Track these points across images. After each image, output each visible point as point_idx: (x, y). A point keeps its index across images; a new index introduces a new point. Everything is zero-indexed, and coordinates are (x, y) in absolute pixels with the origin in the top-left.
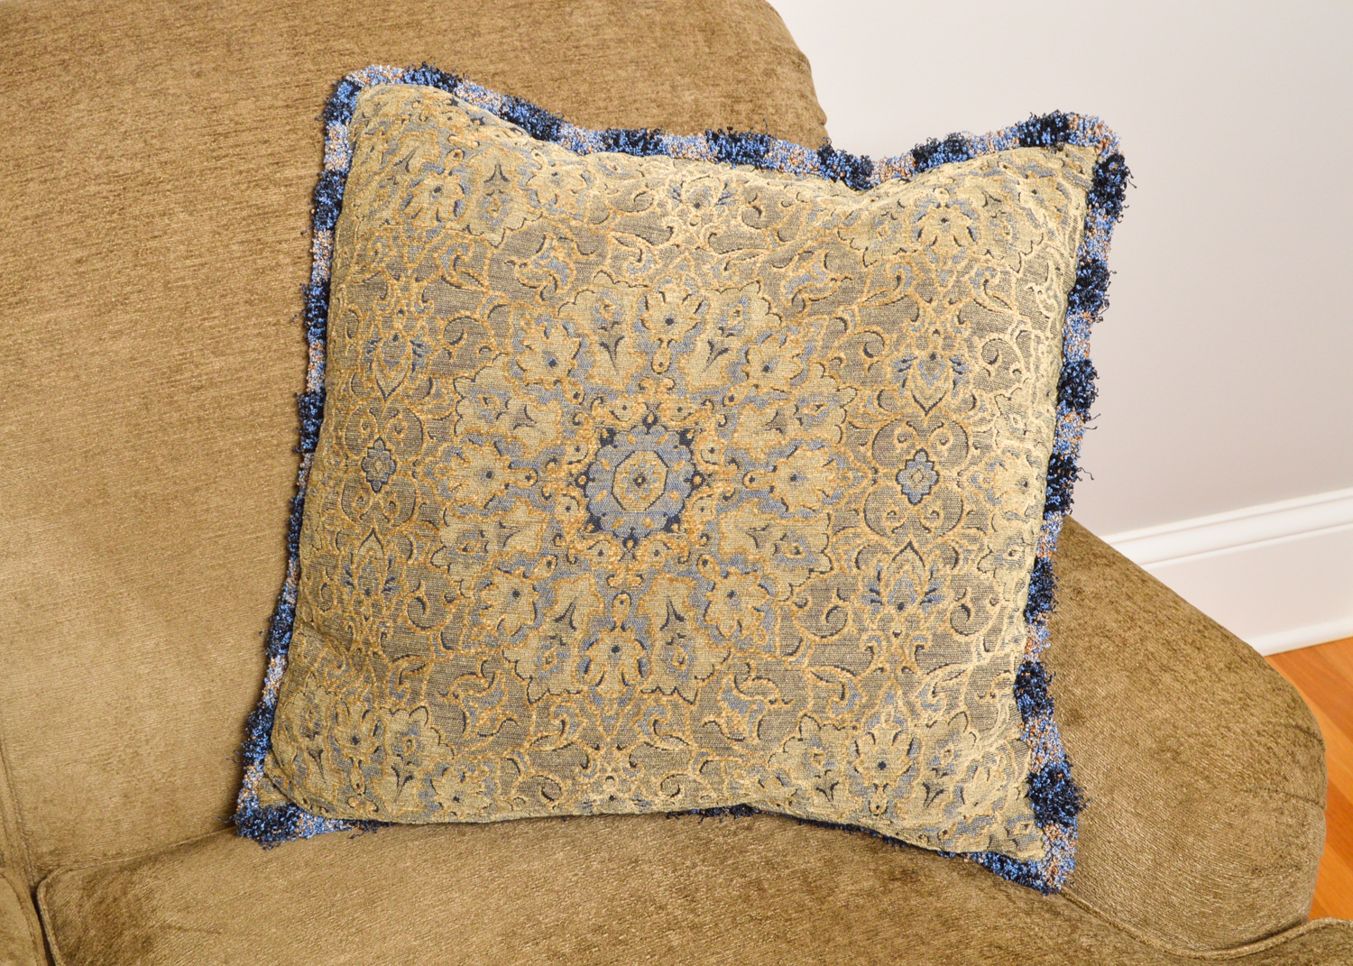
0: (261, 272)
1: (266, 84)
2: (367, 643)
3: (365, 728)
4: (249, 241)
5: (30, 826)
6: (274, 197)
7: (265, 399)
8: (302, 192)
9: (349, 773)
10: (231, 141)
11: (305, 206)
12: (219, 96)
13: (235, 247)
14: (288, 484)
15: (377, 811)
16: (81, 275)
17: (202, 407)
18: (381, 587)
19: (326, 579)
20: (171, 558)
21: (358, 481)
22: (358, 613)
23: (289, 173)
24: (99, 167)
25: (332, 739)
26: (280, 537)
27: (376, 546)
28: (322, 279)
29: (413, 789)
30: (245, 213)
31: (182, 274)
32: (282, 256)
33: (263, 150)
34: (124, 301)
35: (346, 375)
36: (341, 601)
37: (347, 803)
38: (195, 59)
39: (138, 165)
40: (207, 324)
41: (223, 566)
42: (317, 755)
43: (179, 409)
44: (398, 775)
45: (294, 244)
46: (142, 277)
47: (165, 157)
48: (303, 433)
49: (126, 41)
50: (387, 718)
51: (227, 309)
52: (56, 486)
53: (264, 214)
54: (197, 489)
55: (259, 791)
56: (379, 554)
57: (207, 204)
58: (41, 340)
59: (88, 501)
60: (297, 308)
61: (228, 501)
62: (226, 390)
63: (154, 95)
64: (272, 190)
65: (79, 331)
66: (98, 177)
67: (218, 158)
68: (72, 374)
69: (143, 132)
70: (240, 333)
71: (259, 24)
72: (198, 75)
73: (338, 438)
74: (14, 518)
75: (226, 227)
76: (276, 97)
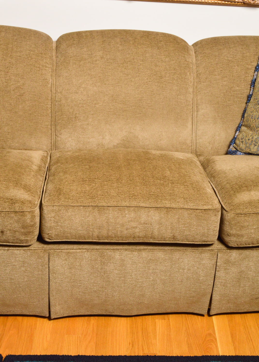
0: (246, 77)
1: (251, 51)
2: (253, 126)
3: (251, 138)
4: (245, 72)
5: (197, 150)
6: (250, 67)
7: (243, 95)
8: (254, 67)
9: (247, 144)
10: (245, 58)
11: (254, 69)
12: (244, 52)
13: (243, 73)
14: (244, 108)
15: (250, 150)
16: (221, 72)
17: (234, 94)
18: (257, 118)
19: (248, 118)
20: (225, 115)
21: (256, 104)
22: (253, 122)
23: (253, 64)
24: (226, 58)
25: (245, 139)
26: (241, 115)
27: (257, 113)
28: (255, 79)
29: (256, 147)
30: (245, 68)
31: (235, 75)
32: (249, 75)
33: (249, 60)
34: (226, 77)
35: (257, 90)
36: (250, 121)
37: (246, 149)
38: (242, 47)
39: (232, 59)
40: (237, 82)
41: (232, 118)
42: (242, 142)
43: (231, 93)
44: (254, 145)
45: (251, 74)
46: (229, 74)
47: (235, 58)
48: (248, 100)
49: (232, 43)
50: (254, 136)
51: (240, 81)
52: (212, 101)
53: (248, 69)
54: (231, 105)
55: (232, 148)
56: (257, 114)
57: (240, 66)
58: (214, 80)
59: (216, 104)
60: (250, 83)
61: (235, 108)
62: (238, 92)
63: (235, 50)
64: (250, 66)
65: (219, 80)
66: (226, 59)
67: (243, 60)
68: (217, 85)
69: (233, 55)
70: (241, 85)
71: (252, 44)
72: (242, 49)
73: (254, 98)
74: (205, 104)
75: (242, 69)
76: (252, 53)
